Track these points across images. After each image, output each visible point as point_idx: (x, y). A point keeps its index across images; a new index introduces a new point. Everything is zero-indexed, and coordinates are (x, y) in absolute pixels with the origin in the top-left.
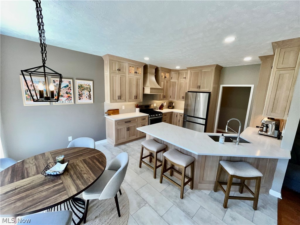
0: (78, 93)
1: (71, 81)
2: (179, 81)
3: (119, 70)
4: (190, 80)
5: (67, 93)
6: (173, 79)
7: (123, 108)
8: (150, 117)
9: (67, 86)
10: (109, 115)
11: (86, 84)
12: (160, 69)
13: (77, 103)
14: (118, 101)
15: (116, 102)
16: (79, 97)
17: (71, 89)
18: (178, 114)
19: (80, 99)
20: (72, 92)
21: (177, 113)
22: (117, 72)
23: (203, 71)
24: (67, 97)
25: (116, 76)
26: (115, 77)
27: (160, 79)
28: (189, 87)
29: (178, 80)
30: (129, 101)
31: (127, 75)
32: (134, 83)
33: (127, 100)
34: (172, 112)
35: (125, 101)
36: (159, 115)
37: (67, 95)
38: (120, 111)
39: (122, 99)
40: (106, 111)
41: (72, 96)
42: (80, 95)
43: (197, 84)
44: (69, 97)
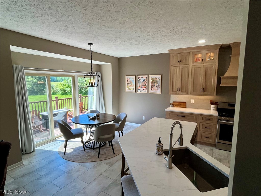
0: (151, 85)
1: (147, 76)
3: (180, 61)
5: (144, 85)
7: (192, 102)
9: (145, 80)
10: (174, 106)
11: (156, 78)
13: (149, 93)
16: (151, 88)
17: (146, 82)
19: (151, 90)
20: (147, 85)
22: (178, 64)
25: (177, 69)
26: (175, 70)
30: (192, 94)
31: (191, 65)
33: (189, 93)
35: (187, 94)
37: (143, 87)
38: (187, 105)
39: (183, 91)
40: (171, 102)
41: (147, 87)
42: (152, 87)
44: (145, 88)
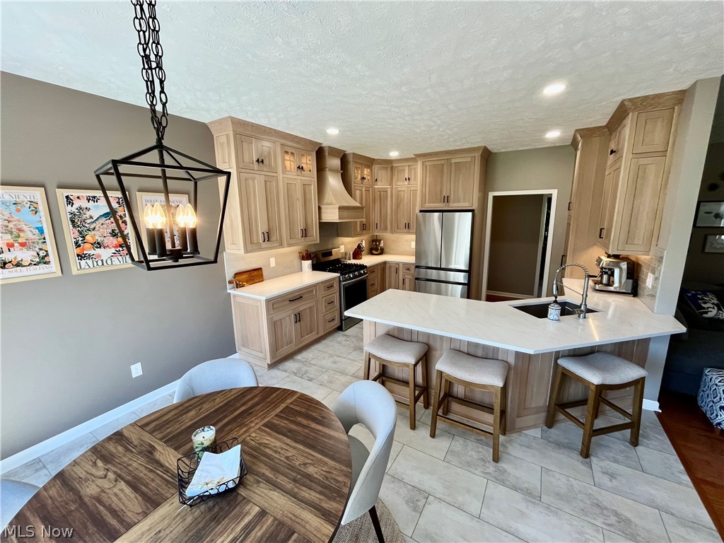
2: (394, 187)
3: (260, 160)
4: (423, 184)
5: (114, 234)
6: (379, 183)
7: (273, 262)
8: (343, 281)
10: (238, 286)
12: (351, 159)
14: (264, 245)
15: (261, 249)
18: (401, 266)
20: (129, 230)
21: (398, 264)
22: (256, 166)
23: (453, 161)
24: (116, 247)
25: (254, 180)
26: (251, 182)
27: (353, 184)
28: (423, 201)
29: (391, 184)
30: (290, 245)
31: (281, 176)
32: (298, 195)
33: (285, 242)
34: (385, 263)
35: (281, 245)
36: (361, 273)
37: (114, 241)
38: (265, 272)
39: (272, 239)
43: (441, 192)
44: (121, 246)
